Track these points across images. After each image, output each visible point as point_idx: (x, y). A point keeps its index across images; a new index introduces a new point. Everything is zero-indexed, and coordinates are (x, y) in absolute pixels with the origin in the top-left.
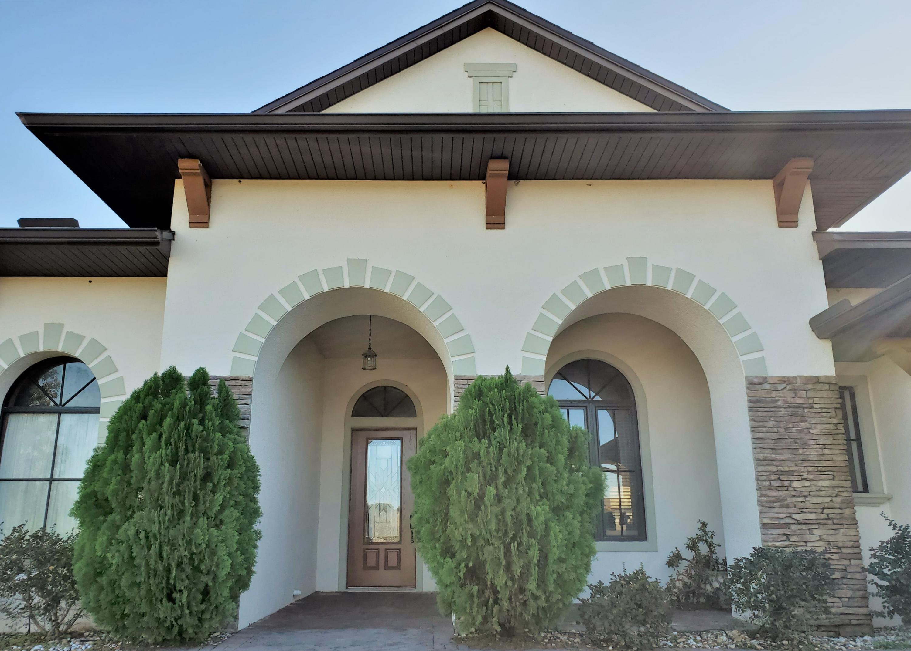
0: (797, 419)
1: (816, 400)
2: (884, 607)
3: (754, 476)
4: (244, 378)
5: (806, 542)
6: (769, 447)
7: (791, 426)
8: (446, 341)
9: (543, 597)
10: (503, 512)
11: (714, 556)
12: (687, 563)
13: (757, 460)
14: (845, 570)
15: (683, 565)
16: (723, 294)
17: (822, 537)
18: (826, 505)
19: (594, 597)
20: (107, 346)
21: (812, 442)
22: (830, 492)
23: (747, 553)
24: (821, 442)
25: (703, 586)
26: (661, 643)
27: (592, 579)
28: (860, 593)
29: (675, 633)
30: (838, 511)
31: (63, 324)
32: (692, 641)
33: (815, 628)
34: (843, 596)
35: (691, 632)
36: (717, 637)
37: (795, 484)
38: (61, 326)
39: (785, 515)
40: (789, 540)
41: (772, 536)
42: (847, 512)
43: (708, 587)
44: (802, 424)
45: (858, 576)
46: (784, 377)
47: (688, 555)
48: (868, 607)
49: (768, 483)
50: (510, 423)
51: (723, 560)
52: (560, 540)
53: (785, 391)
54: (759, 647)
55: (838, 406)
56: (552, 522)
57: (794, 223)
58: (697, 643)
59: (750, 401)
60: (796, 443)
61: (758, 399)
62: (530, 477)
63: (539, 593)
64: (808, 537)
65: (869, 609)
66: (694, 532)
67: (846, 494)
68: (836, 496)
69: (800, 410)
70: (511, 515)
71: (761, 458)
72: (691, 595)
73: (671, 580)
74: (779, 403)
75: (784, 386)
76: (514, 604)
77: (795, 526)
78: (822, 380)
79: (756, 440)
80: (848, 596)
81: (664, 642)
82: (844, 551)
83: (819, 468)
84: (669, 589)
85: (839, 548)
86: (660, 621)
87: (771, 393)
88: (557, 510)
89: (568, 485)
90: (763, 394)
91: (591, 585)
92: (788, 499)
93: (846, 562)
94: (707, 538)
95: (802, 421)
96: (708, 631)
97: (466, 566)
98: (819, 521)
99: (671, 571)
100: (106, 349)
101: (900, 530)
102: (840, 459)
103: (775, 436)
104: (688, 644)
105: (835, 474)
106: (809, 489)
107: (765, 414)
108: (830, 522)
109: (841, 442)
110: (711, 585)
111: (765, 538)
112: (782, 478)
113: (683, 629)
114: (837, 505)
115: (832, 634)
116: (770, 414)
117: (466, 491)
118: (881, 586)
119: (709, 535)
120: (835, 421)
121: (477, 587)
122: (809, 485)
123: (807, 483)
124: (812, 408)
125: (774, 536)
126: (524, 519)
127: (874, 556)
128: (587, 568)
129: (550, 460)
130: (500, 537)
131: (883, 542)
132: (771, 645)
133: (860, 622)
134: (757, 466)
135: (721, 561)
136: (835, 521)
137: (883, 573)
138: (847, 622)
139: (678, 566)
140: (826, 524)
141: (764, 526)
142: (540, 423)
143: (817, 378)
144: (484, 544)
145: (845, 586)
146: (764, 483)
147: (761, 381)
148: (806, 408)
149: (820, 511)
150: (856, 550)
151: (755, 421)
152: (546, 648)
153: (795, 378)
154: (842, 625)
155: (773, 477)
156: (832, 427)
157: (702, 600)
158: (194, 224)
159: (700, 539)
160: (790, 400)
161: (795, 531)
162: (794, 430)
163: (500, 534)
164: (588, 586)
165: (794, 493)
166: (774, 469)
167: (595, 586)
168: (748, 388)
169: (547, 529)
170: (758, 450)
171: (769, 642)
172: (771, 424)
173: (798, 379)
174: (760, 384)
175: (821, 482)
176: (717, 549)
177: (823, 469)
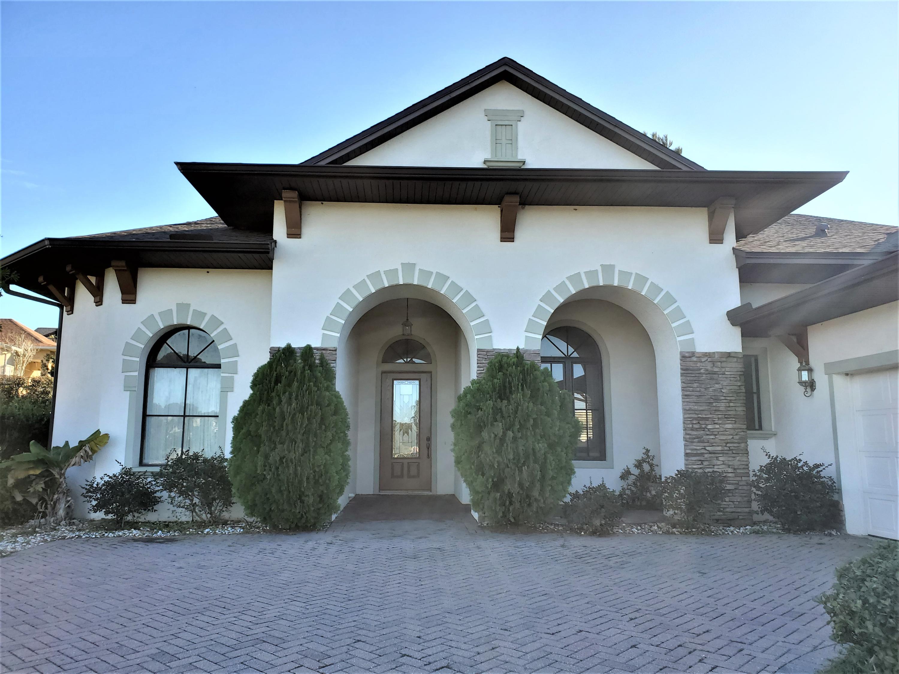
0: (714, 382)
1: (727, 369)
2: (759, 508)
3: (682, 421)
4: (331, 349)
5: (714, 465)
6: (693, 401)
7: (709, 387)
8: (472, 324)
9: (542, 501)
10: (517, 448)
11: (653, 472)
12: (634, 477)
13: (684, 410)
14: (738, 484)
15: (632, 478)
16: (667, 292)
17: (724, 462)
18: (729, 441)
19: (573, 501)
20: (223, 321)
21: (723, 398)
22: (732, 432)
23: (673, 473)
24: (729, 398)
25: (644, 494)
26: (615, 530)
27: (572, 490)
28: (746, 499)
29: (624, 525)
30: (736, 445)
31: (190, 304)
32: (635, 529)
33: (715, 521)
34: (735, 501)
35: (635, 524)
36: (651, 527)
37: (709, 427)
38: (188, 305)
39: (701, 448)
40: (703, 464)
41: (691, 461)
42: (743, 445)
43: (648, 494)
44: (717, 386)
45: (745, 488)
46: (706, 353)
47: (636, 471)
48: (751, 508)
49: (691, 426)
50: (523, 389)
51: (660, 476)
52: (553, 466)
53: (707, 362)
54: (677, 533)
55: (742, 373)
56: (548, 454)
57: (720, 241)
58: (638, 530)
59: (682, 369)
60: (712, 398)
61: (688, 367)
62: (535, 426)
63: (540, 498)
64: (715, 462)
65: (751, 509)
66: (640, 456)
67: (742, 433)
68: (736, 435)
69: (716, 376)
70: (522, 450)
71: (688, 409)
72: (637, 500)
73: (623, 489)
74: (702, 371)
75: (706, 358)
76: (523, 505)
77: (707, 455)
78: (732, 355)
79: (685, 396)
80: (738, 501)
81: (617, 530)
82: (738, 471)
83: (726, 416)
84: (621, 495)
85: (735, 469)
86: (615, 517)
87: (697, 364)
88: (552, 446)
89: (558, 430)
90: (691, 364)
91: (571, 493)
92: (704, 437)
93: (739, 479)
94: (649, 460)
95: (716, 384)
96: (645, 524)
97: (493, 481)
98: (723, 452)
99: (624, 484)
100: (223, 323)
101: (772, 459)
102: (741, 410)
103: (698, 394)
104: (632, 531)
105: (737, 420)
106: (718, 430)
107: (692, 378)
108: (730, 452)
109: (742, 398)
110: (650, 493)
111: (687, 463)
112: (701, 422)
113: (629, 522)
114: (736, 441)
115: (725, 525)
116: (695, 378)
117: (493, 433)
118: (757, 495)
119: (651, 458)
120: (739, 384)
121: (499, 494)
122: (719, 427)
123: (717, 426)
124: (725, 374)
125: (693, 461)
126: (531, 451)
127: (755, 475)
128: (569, 483)
129: (548, 414)
130: (515, 463)
131: (761, 466)
132: (684, 531)
133: (744, 517)
134: (684, 414)
135: (658, 476)
136: (734, 452)
137: (759, 486)
138: (737, 517)
139: (628, 479)
140: (728, 454)
141: (687, 455)
142: (541, 389)
143: (729, 353)
144: (504, 467)
145: (736, 494)
146: (688, 426)
147: (690, 355)
148: (720, 374)
149: (724, 444)
150: (746, 471)
151: (684, 383)
152: (542, 533)
153: (714, 353)
154: (734, 519)
155: (694, 422)
156: (736, 388)
157: (644, 503)
158: (290, 235)
159: (644, 460)
160: (709, 368)
161: (706, 458)
162: (711, 389)
163: (515, 461)
164: (569, 494)
165: (708, 433)
166: (696, 416)
167: (573, 494)
168: (681, 360)
169: (545, 458)
170: (686, 403)
171: (684, 530)
172: (695, 385)
173: (716, 354)
174: (690, 357)
175: (727, 425)
176: (656, 468)
177: (729, 416)
